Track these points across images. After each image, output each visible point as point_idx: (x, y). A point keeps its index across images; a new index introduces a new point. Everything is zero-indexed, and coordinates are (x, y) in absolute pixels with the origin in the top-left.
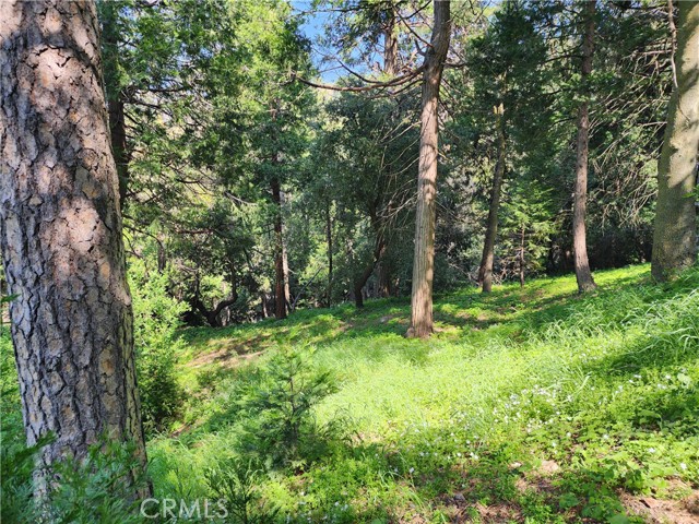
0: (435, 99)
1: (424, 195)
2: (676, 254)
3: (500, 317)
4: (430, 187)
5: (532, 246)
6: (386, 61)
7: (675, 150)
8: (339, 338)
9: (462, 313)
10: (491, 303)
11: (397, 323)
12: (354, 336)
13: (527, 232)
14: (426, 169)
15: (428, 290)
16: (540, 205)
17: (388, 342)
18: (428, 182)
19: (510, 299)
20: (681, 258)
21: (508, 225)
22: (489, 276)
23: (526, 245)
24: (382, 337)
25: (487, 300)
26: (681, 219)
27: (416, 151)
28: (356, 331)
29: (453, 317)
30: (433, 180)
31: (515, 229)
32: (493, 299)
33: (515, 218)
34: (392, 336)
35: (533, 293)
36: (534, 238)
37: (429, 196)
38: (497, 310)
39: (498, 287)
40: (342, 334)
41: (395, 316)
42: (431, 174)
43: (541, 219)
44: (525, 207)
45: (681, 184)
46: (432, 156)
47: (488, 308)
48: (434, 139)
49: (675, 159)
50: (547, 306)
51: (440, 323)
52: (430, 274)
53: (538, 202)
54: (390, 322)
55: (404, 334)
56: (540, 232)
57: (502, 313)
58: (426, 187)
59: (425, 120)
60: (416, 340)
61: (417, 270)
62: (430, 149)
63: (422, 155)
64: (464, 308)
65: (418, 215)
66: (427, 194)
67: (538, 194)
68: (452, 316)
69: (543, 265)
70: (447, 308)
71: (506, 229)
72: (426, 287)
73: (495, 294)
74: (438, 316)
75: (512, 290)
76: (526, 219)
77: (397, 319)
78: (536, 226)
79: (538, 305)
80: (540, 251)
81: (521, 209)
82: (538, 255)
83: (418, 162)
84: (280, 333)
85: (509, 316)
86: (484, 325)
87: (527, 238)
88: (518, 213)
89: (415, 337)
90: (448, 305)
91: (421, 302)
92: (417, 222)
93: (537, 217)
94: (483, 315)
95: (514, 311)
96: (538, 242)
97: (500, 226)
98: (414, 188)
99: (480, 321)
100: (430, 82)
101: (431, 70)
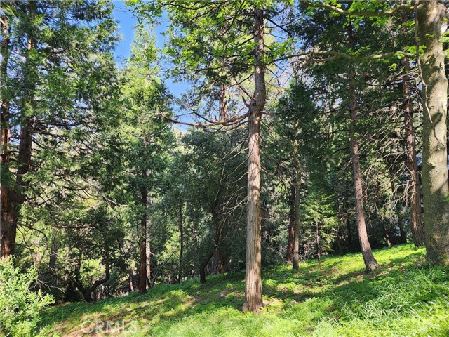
0: (257, 133)
1: (253, 199)
3: (311, 290)
4: (257, 191)
5: (324, 235)
6: (220, 115)
7: (433, 167)
8: (188, 312)
9: (281, 287)
10: (301, 278)
11: (233, 297)
12: (199, 311)
13: (320, 224)
14: (253, 179)
15: (258, 271)
16: (327, 206)
17: (227, 316)
18: (255, 188)
19: (313, 276)
21: (307, 220)
22: (297, 257)
23: (320, 234)
24: (222, 311)
25: (297, 275)
27: (245, 168)
28: (202, 306)
29: (276, 291)
30: (258, 186)
31: (312, 223)
32: (302, 275)
33: (311, 215)
34: (230, 309)
35: (330, 270)
36: (324, 229)
37: (256, 198)
38: (307, 285)
39: (303, 265)
40: (190, 308)
41: (231, 291)
42: (257, 183)
43: (329, 216)
44: (317, 207)
45: (439, 191)
46: (257, 171)
47: (301, 282)
48: (258, 159)
49: (433, 173)
50: (345, 282)
51: (266, 297)
52: (259, 257)
53: (327, 203)
54: (227, 296)
55: (239, 307)
56: (329, 224)
57: (312, 287)
58: (254, 192)
59: (251, 147)
60: (250, 314)
61: (249, 255)
62: (255, 166)
63: (250, 170)
64: (282, 283)
65: (249, 213)
66: (253, 196)
67: (324, 198)
68: (274, 289)
69: (332, 248)
70: (269, 282)
71: (306, 222)
72: (256, 266)
73: (303, 270)
74: (266, 291)
75: (313, 267)
76: (319, 216)
77: (233, 294)
78: (326, 220)
79: (338, 281)
80: (330, 239)
81: (314, 208)
82: (329, 241)
83: (247, 174)
84: (140, 308)
85: (318, 290)
86: (302, 298)
87: (319, 229)
88: (312, 211)
89: (249, 310)
90: (270, 280)
91: (252, 281)
92: (248, 217)
93: (325, 214)
94: (298, 289)
95: (320, 286)
96: (328, 231)
97: (301, 221)
98: (245, 193)
99: (296, 294)
100: (254, 123)
101: (254, 115)
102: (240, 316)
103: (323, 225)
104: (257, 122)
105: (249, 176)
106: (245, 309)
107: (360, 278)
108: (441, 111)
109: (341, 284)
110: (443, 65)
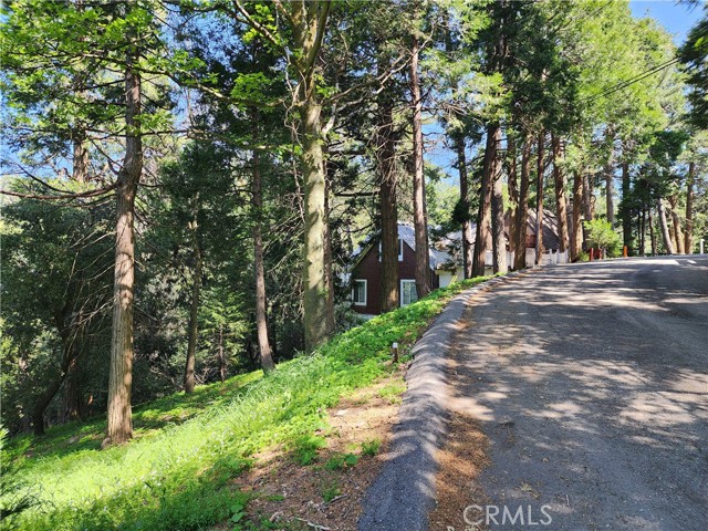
0: (130, 213)
1: (121, 300)
2: (318, 335)
4: (128, 293)
5: (229, 344)
6: (75, 168)
7: (310, 263)
9: (164, 416)
10: (194, 401)
11: (90, 440)
13: (224, 332)
14: (123, 275)
15: (127, 395)
16: (234, 308)
18: (125, 287)
20: (321, 337)
21: (208, 326)
22: (191, 378)
23: (223, 345)
25: (189, 399)
26: (319, 310)
27: (112, 258)
29: (155, 422)
30: (130, 285)
31: (214, 330)
32: (195, 398)
33: (213, 320)
34: (85, 452)
35: (231, 386)
36: (231, 337)
37: (126, 301)
38: (198, 407)
39: (201, 387)
41: (87, 433)
42: (128, 280)
43: (235, 319)
44: (221, 310)
46: (128, 264)
47: (190, 406)
48: (130, 248)
49: (310, 269)
51: (141, 430)
52: (128, 379)
53: (233, 305)
54: (81, 440)
55: (98, 447)
56: (235, 331)
58: (123, 293)
59: (120, 230)
60: (112, 449)
61: (114, 376)
62: (126, 257)
63: (118, 262)
64: (166, 411)
65: (115, 320)
66: (124, 299)
67: (232, 298)
68: (154, 420)
69: (239, 361)
70: (148, 414)
71: (206, 330)
72: (124, 392)
73: (197, 393)
74: (139, 423)
75: (213, 387)
76: (223, 320)
77: (90, 436)
78: (231, 326)
80: (236, 349)
81: (219, 312)
82: (235, 351)
83: (114, 268)
87: (225, 338)
88: (215, 315)
89: (112, 446)
90: (149, 412)
91: (117, 409)
92: (114, 326)
93: (232, 318)
94: (184, 413)
96: (234, 340)
97: (199, 329)
98: (110, 293)
100: (124, 197)
101: (125, 187)
103: (229, 331)
104: (129, 198)
105: (116, 271)
108: (319, 211)
110: (321, 166)
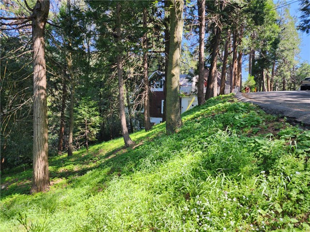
0: (42, 38)
3: (85, 166)
4: (43, 91)
5: (92, 129)
7: (174, 75)
9: (61, 170)
11: (16, 187)
13: (88, 122)
14: (39, 79)
15: (46, 158)
16: (94, 109)
18: (42, 88)
19: (85, 158)
21: (79, 119)
23: (88, 129)
25: (73, 160)
29: (58, 173)
30: (45, 86)
31: (83, 121)
33: (82, 115)
34: (17, 195)
35: (97, 151)
36: (90, 125)
37: (43, 97)
38: (83, 164)
39: (75, 152)
42: (43, 83)
43: (94, 116)
44: (86, 110)
46: (43, 73)
49: (173, 79)
50: (112, 156)
52: (46, 146)
53: (93, 107)
54: (10, 187)
56: (95, 122)
57: (88, 164)
58: (40, 91)
60: (39, 194)
62: (41, 67)
63: (36, 71)
64: (62, 167)
67: (92, 103)
68: (56, 173)
69: (96, 138)
70: (50, 168)
71: (78, 121)
72: (43, 154)
73: (76, 156)
75: (84, 152)
76: (88, 116)
77: (14, 184)
78: (93, 119)
79: (108, 155)
80: (95, 132)
83: (33, 75)
85: (93, 165)
86: (82, 172)
87: (87, 125)
88: (83, 112)
89: (38, 191)
91: (40, 167)
92: (35, 114)
93: (92, 115)
94: (76, 168)
95: (94, 162)
96: (94, 126)
97: (74, 120)
99: (76, 172)
100: (39, 27)
101: (38, 19)
102: (29, 198)
103: (90, 122)
104: (42, 27)
105: (35, 77)
106: (33, 191)
107: (124, 151)
109: (110, 158)
